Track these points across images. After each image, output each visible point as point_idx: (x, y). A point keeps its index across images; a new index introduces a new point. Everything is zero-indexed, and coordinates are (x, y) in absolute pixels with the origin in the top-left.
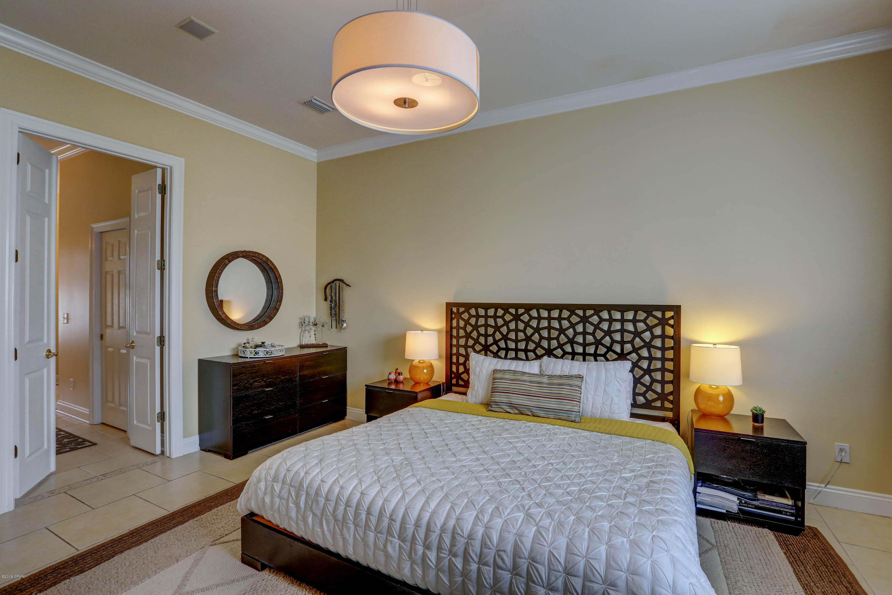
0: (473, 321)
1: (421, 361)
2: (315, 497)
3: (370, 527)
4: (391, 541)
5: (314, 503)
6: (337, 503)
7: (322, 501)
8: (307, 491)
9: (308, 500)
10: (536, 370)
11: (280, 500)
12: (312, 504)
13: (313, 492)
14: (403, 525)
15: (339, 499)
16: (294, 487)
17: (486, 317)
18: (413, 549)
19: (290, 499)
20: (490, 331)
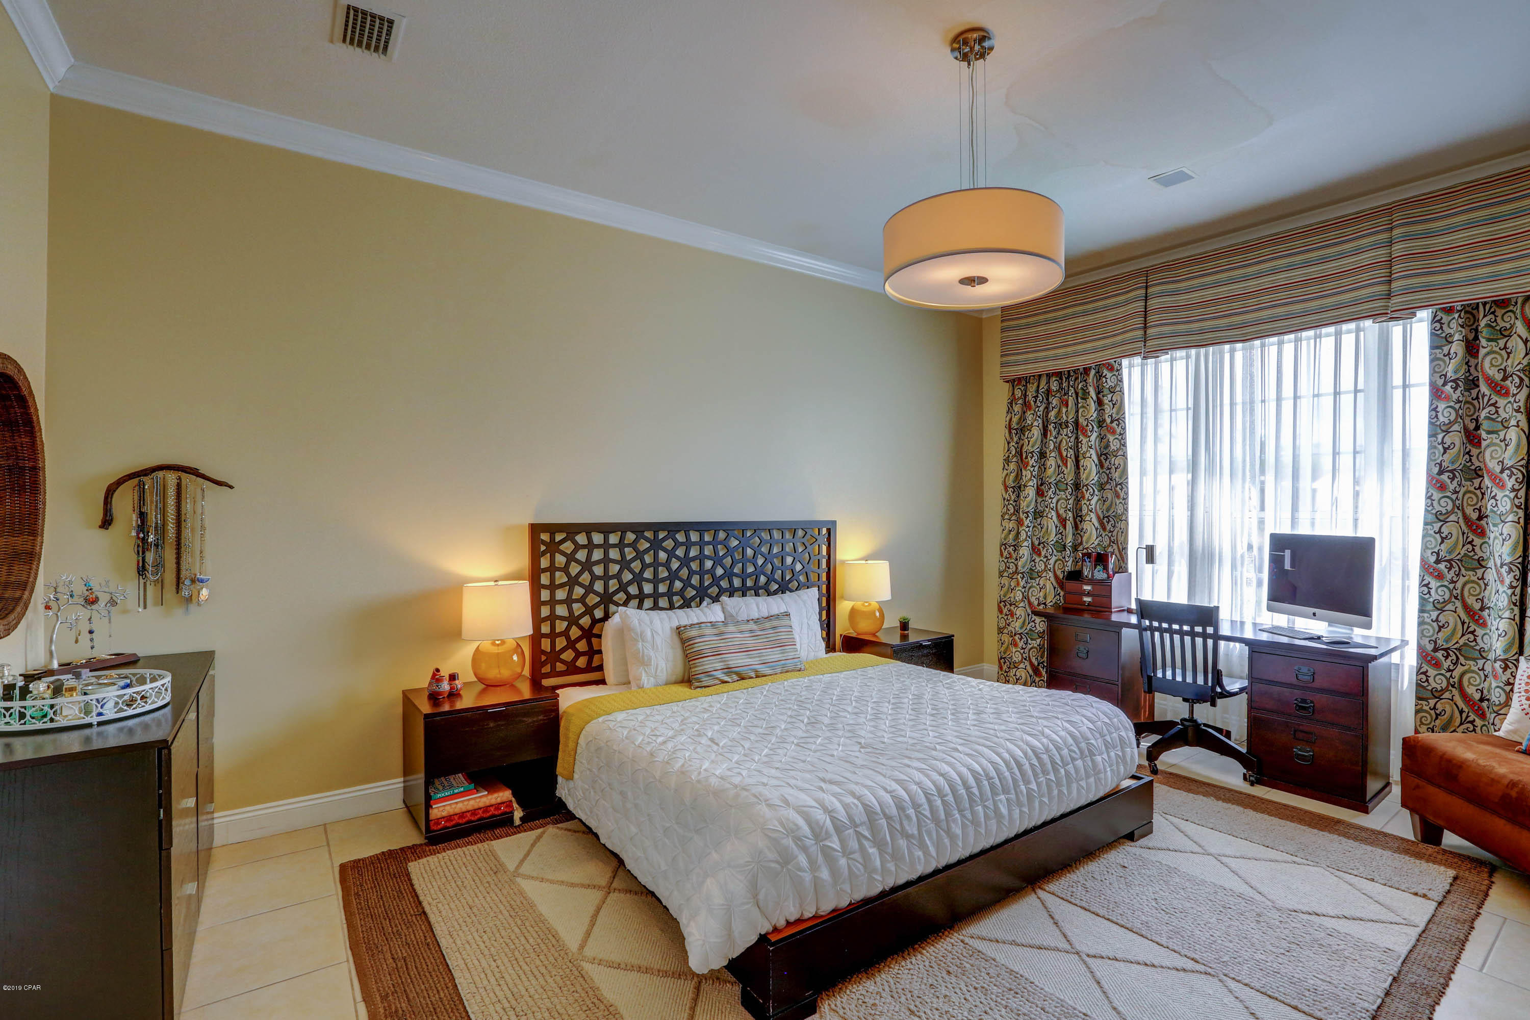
0: (581, 555)
1: (497, 642)
2: (902, 815)
3: (975, 801)
4: (1000, 800)
5: (905, 823)
6: (929, 801)
7: (911, 812)
8: (885, 814)
9: (893, 824)
10: (720, 617)
11: (849, 858)
12: (901, 824)
13: (894, 811)
14: (1001, 776)
15: (929, 796)
16: (862, 824)
17: (606, 546)
18: (1019, 793)
19: (866, 843)
20: (614, 569)
